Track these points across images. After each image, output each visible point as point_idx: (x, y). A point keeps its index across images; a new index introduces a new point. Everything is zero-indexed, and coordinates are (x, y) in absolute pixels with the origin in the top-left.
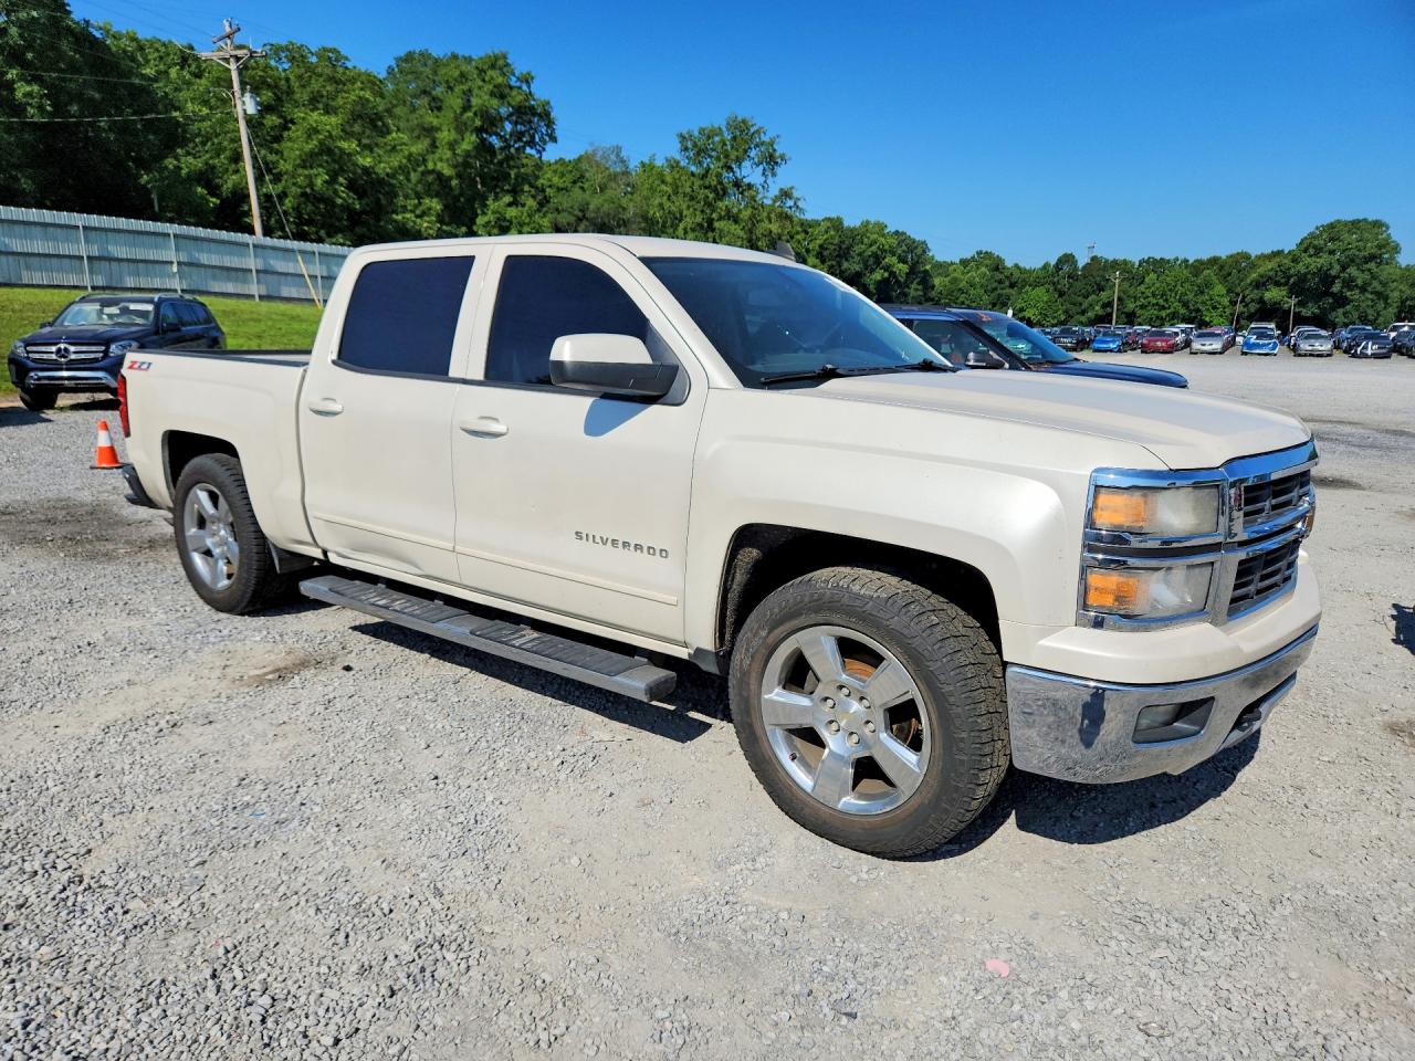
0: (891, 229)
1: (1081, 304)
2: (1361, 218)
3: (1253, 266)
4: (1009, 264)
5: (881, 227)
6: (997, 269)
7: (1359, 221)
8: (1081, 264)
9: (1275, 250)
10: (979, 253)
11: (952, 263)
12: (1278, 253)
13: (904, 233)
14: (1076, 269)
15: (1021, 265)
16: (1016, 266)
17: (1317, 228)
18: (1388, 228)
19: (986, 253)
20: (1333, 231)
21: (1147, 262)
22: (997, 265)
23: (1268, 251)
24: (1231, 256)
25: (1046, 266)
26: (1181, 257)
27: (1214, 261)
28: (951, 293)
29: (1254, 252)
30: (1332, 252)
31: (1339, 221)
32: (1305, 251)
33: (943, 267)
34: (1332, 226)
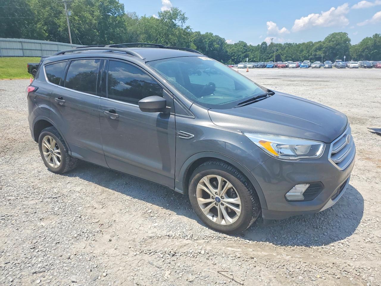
0: (214, 35)
1: (268, 56)
2: (340, 32)
3: (313, 45)
4: (248, 45)
5: (211, 34)
6: (245, 46)
7: (340, 33)
8: (268, 45)
9: (319, 41)
10: (240, 42)
11: (232, 45)
12: (320, 42)
13: (218, 36)
14: (267, 46)
15: (252, 45)
16: (250, 45)
17: (329, 35)
18: (348, 34)
19: (242, 41)
20: (334, 35)
21: (286, 44)
22: (245, 45)
23: (317, 41)
24: (308, 43)
25: (258, 45)
26: (295, 43)
27: (304, 44)
28: (232, 53)
29: (314, 42)
30: (333, 41)
31: (335, 33)
32: (326, 41)
33: (230, 46)
34: (333, 34)
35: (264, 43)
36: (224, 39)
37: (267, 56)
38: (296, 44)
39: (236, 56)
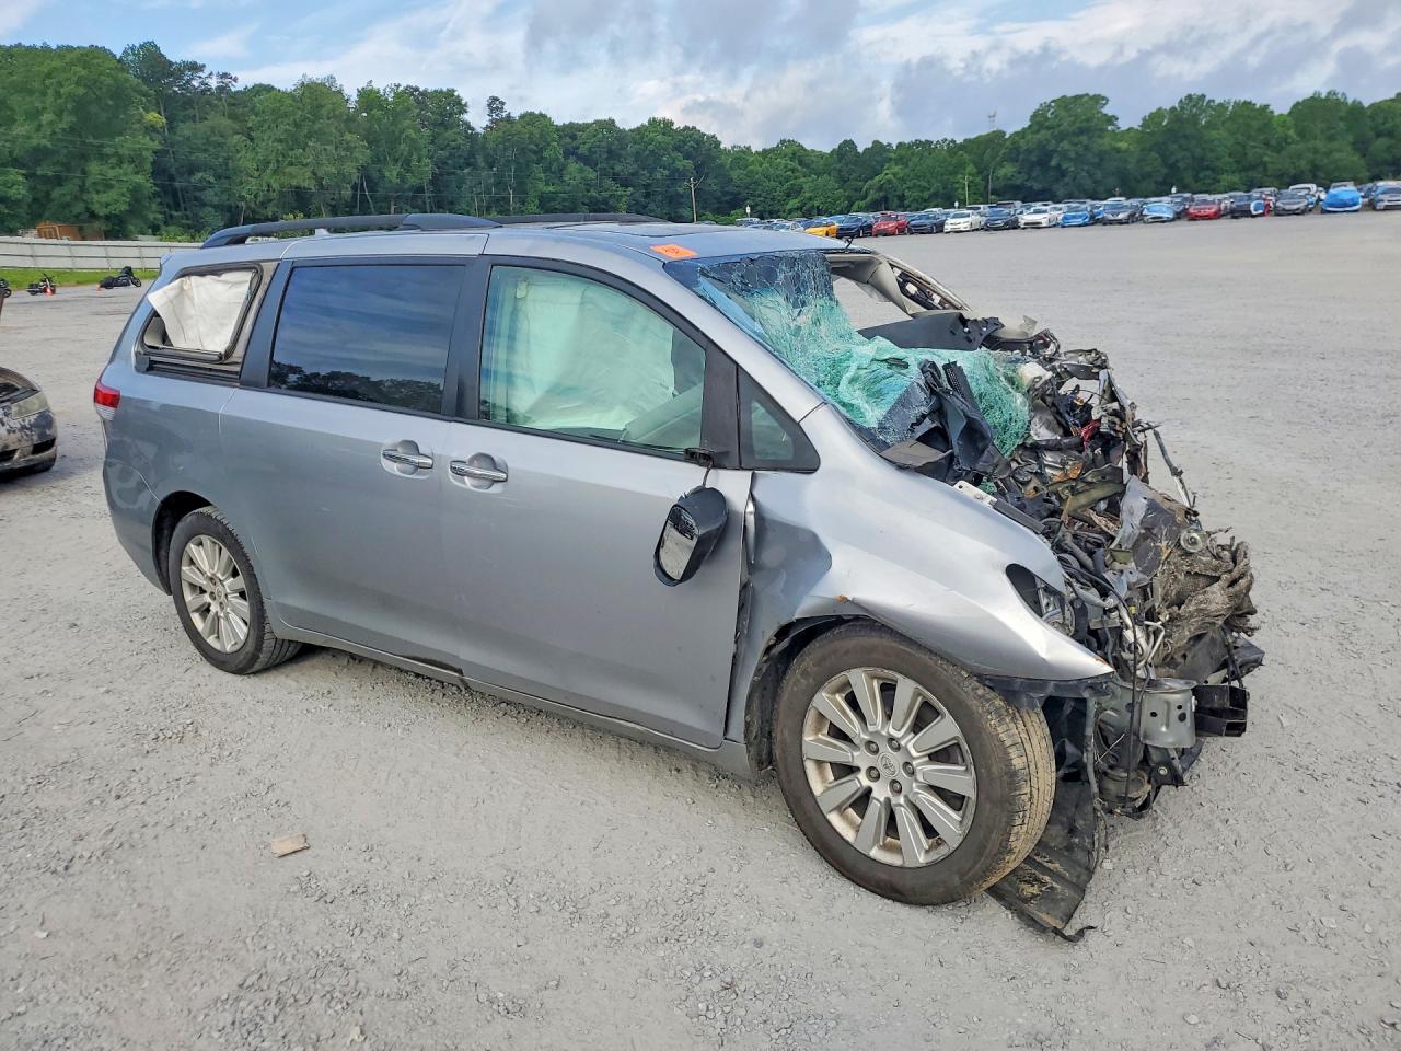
35: (848, 145)
36: (714, 136)
37: (856, 190)
38: (953, 141)
39: (760, 196)
